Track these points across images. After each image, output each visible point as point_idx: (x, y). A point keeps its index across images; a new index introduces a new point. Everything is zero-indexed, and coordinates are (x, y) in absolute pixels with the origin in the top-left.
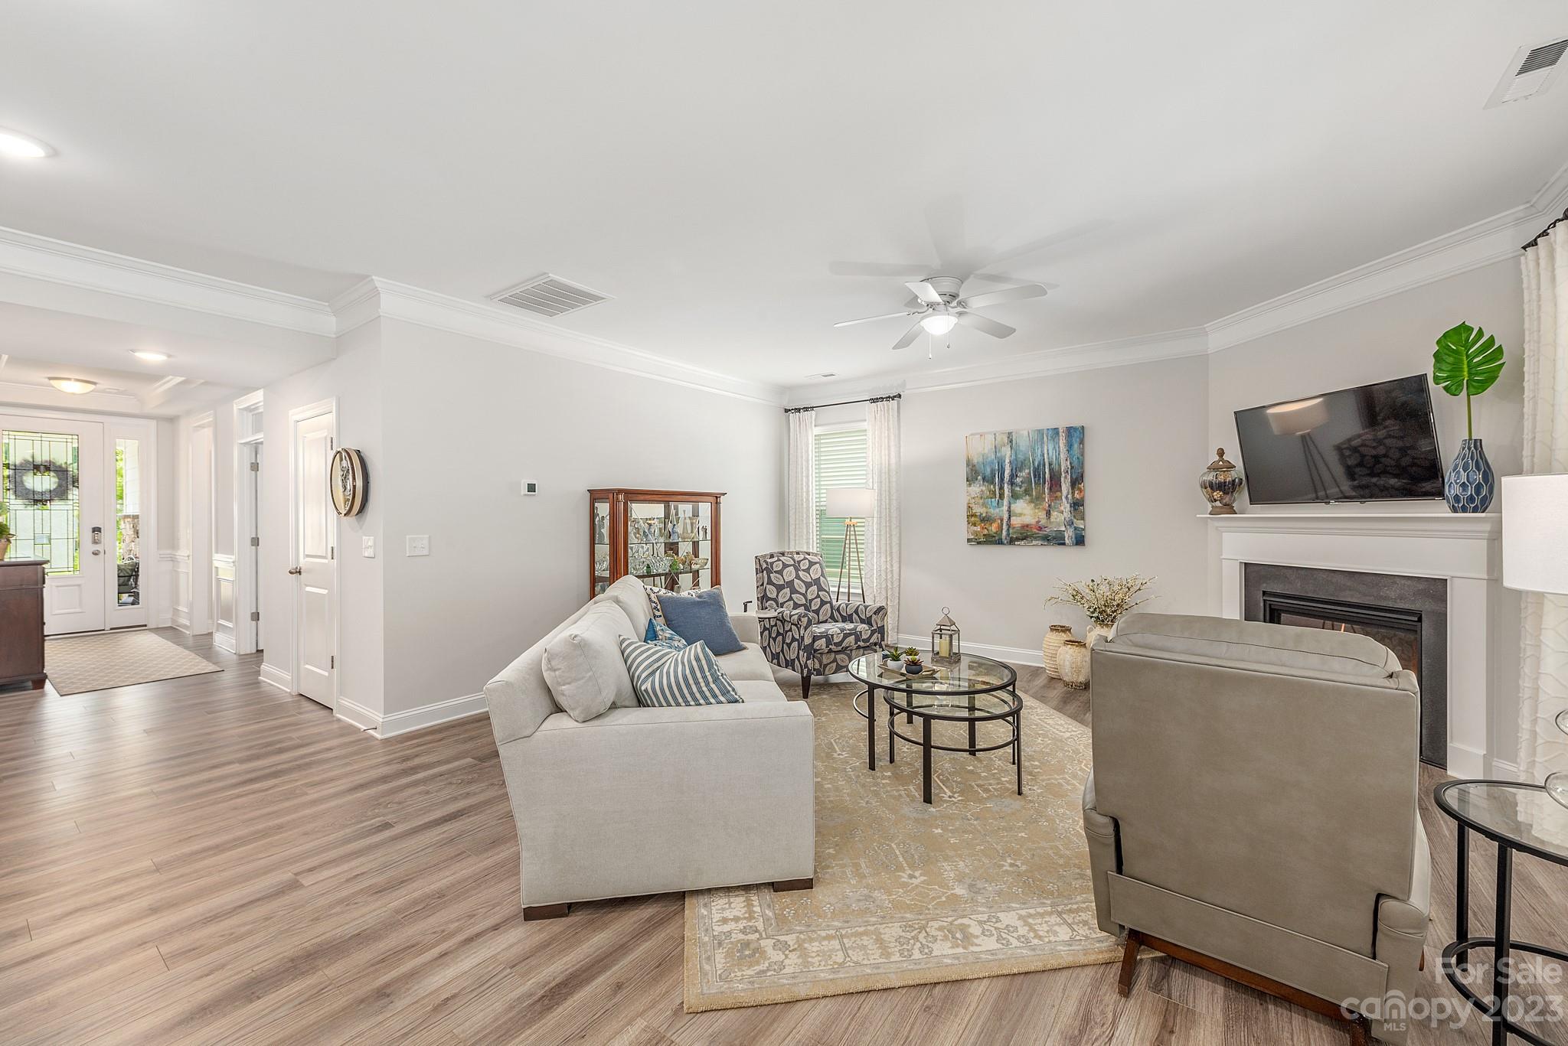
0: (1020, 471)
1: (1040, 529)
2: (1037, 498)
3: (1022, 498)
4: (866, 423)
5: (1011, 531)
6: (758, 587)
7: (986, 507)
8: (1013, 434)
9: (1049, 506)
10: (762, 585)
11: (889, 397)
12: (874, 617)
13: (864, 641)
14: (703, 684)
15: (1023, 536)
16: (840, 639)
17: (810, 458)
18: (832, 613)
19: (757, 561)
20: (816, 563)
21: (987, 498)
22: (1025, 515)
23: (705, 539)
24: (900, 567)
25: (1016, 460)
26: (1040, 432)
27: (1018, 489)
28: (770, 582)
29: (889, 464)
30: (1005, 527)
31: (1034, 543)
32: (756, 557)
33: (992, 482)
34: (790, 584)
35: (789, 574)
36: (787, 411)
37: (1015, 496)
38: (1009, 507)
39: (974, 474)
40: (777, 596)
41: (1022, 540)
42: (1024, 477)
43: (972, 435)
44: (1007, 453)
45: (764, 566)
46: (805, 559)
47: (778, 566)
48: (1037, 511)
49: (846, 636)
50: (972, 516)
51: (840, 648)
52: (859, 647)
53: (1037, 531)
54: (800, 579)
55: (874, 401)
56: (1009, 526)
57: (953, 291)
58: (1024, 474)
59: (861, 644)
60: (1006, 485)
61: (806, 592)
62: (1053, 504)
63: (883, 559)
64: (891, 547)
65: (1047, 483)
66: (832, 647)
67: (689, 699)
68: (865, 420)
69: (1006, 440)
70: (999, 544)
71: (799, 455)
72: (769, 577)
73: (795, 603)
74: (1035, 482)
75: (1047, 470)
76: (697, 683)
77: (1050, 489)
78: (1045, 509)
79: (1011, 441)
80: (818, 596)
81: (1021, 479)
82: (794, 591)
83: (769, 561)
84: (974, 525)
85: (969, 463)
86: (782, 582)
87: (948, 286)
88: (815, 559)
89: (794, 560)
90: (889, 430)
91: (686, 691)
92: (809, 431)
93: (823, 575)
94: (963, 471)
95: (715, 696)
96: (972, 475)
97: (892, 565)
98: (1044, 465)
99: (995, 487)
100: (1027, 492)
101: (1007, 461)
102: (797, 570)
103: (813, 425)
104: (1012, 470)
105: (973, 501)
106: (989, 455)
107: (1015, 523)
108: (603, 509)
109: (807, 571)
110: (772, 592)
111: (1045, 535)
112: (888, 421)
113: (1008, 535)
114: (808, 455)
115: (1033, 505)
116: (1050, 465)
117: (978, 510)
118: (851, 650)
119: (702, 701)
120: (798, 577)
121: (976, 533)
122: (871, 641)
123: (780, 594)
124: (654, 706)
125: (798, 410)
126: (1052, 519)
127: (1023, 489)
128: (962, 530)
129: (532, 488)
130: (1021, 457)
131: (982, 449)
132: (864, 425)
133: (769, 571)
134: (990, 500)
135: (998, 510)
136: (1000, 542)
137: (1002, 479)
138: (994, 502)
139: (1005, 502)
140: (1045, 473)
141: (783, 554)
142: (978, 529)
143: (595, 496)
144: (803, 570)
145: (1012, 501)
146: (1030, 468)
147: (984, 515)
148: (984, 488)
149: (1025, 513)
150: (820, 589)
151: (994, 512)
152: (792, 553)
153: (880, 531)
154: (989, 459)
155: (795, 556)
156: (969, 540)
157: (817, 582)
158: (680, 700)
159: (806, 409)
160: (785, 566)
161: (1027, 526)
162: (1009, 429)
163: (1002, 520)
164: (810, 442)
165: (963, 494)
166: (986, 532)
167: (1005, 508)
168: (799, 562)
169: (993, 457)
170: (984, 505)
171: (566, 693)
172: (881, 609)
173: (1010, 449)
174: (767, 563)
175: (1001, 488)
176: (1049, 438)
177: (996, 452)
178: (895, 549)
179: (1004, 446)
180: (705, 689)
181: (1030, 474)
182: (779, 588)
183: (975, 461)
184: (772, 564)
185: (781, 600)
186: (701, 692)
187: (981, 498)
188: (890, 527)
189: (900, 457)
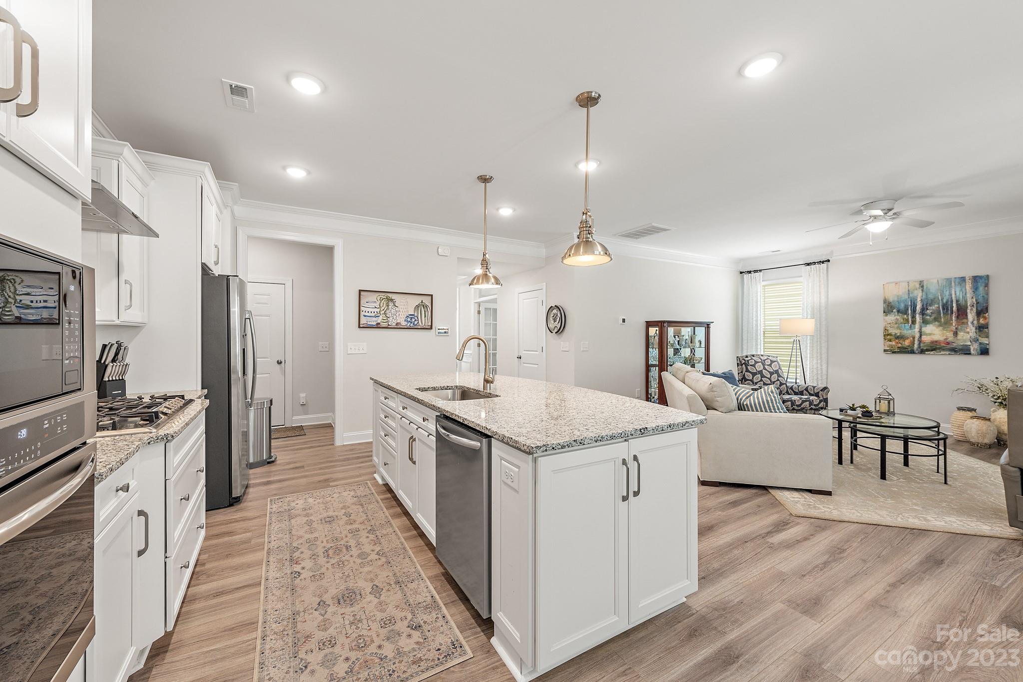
0: (930, 306)
1: (948, 343)
2: (946, 323)
3: (932, 324)
4: (802, 278)
5: (922, 345)
6: (739, 373)
7: (900, 329)
8: (924, 282)
9: (956, 328)
10: (742, 372)
11: (820, 262)
12: (821, 393)
13: (815, 405)
14: (775, 403)
15: (934, 348)
16: (800, 403)
17: (759, 300)
18: (787, 390)
19: (738, 359)
20: (775, 361)
21: (901, 323)
22: (934, 334)
23: (700, 347)
24: (827, 367)
25: (927, 299)
26: (949, 281)
27: (928, 317)
28: (747, 371)
29: (820, 303)
30: (916, 342)
31: (942, 353)
32: (738, 357)
33: (905, 312)
34: (760, 372)
35: (759, 367)
36: (741, 273)
37: (925, 322)
38: (921, 329)
39: (889, 308)
40: (753, 378)
41: (932, 350)
42: (934, 310)
43: (887, 283)
44: (919, 295)
45: (744, 362)
46: (767, 359)
47: (752, 362)
48: (945, 332)
49: (803, 402)
50: (888, 335)
51: (800, 408)
52: (811, 409)
53: (945, 345)
54: (766, 370)
55: (808, 264)
56: (920, 341)
57: (890, 207)
58: (934, 307)
59: (813, 407)
60: (917, 316)
61: (771, 377)
62: (959, 327)
63: (815, 361)
64: (821, 354)
65: (954, 314)
66: (795, 407)
67: (768, 409)
68: (802, 276)
69: (918, 286)
70: (911, 353)
71: (751, 299)
72: (747, 368)
73: (764, 383)
74: (944, 313)
75: (954, 305)
76: (772, 402)
77: (958, 317)
78: (952, 331)
79: (922, 287)
80: (778, 380)
81: (931, 311)
82: (763, 376)
83: (746, 359)
84: (890, 340)
85: (885, 301)
86: (755, 371)
87: (886, 205)
88: (774, 359)
89: (761, 359)
90: (820, 281)
91: (766, 405)
92: (757, 286)
93: (780, 368)
94: (881, 307)
95: (778, 409)
96: (888, 309)
97: (821, 366)
98: (952, 302)
99: (908, 316)
100: (936, 319)
101: (919, 299)
102: (764, 365)
103: (762, 280)
104: (923, 305)
105: (889, 325)
106: (903, 296)
107: (925, 339)
108: (653, 331)
109: (770, 365)
110: (749, 376)
111: (953, 348)
112: (820, 276)
113: (919, 347)
114: (757, 299)
115: (941, 328)
116: (957, 301)
117: (893, 331)
118: (806, 410)
119: (773, 411)
120: (765, 369)
121: (891, 346)
122: (820, 406)
123: (754, 378)
124: (745, 410)
125: (750, 272)
126: (959, 337)
127: (933, 317)
128: (880, 343)
129: (624, 321)
130: (931, 296)
131: (896, 293)
132: (801, 279)
133: (746, 364)
134: (903, 325)
135: (910, 331)
136: (912, 352)
137: (914, 311)
138: (907, 326)
139: (917, 326)
140: (952, 307)
141: (753, 356)
142: (893, 343)
143: (649, 324)
144: (767, 365)
145: (923, 325)
146: (939, 304)
147: (898, 334)
148: (898, 317)
149: (934, 333)
150: (779, 376)
151: (907, 332)
152: (759, 355)
153: (813, 344)
154: (904, 299)
155: (761, 357)
156: (885, 351)
157: (777, 372)
158: (763, 409)
159: (756, 271)
160: (756, 362)
161: (936, 342)
162: (921, 279)
163: (914, 338)
164: (759, 290)
165: (880, 321)
166: (900, 345)
167: (917, 330)
168: (764, 360)
169: (906, 297)
170: (898, 328)
171: (719, 401)
172: (825, 388)
173: (921, 291)
174: (745, 360)
175: (914, 317)
176: (957, 284)
177: (909, 294)
178: (824, 356)
179: (916, 289)
180: (775, 405)
181: (939, 307)
182: (754, 374)
183: (891, 300)
184: (748, 361)
185: (755, 381)
186: (773, 406)
187: (896, 323)
188: (820, 341)
189: (828, 298)
